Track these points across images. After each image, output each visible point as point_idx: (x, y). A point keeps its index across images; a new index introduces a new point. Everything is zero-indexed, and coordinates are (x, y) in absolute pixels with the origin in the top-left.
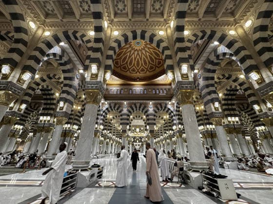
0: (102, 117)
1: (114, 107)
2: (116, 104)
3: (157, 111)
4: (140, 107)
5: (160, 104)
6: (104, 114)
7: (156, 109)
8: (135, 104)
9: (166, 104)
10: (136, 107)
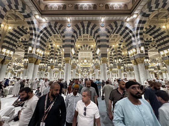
0: (39, 39)
1: (55, 27)
2: (56, 23)
3: (111, 31)
4: (88, 26)
5: (115, 23)
6: (41, 35)
7: (109, 28)
8: (82, 23)
9: (123, 22)
10: (83, 27)
